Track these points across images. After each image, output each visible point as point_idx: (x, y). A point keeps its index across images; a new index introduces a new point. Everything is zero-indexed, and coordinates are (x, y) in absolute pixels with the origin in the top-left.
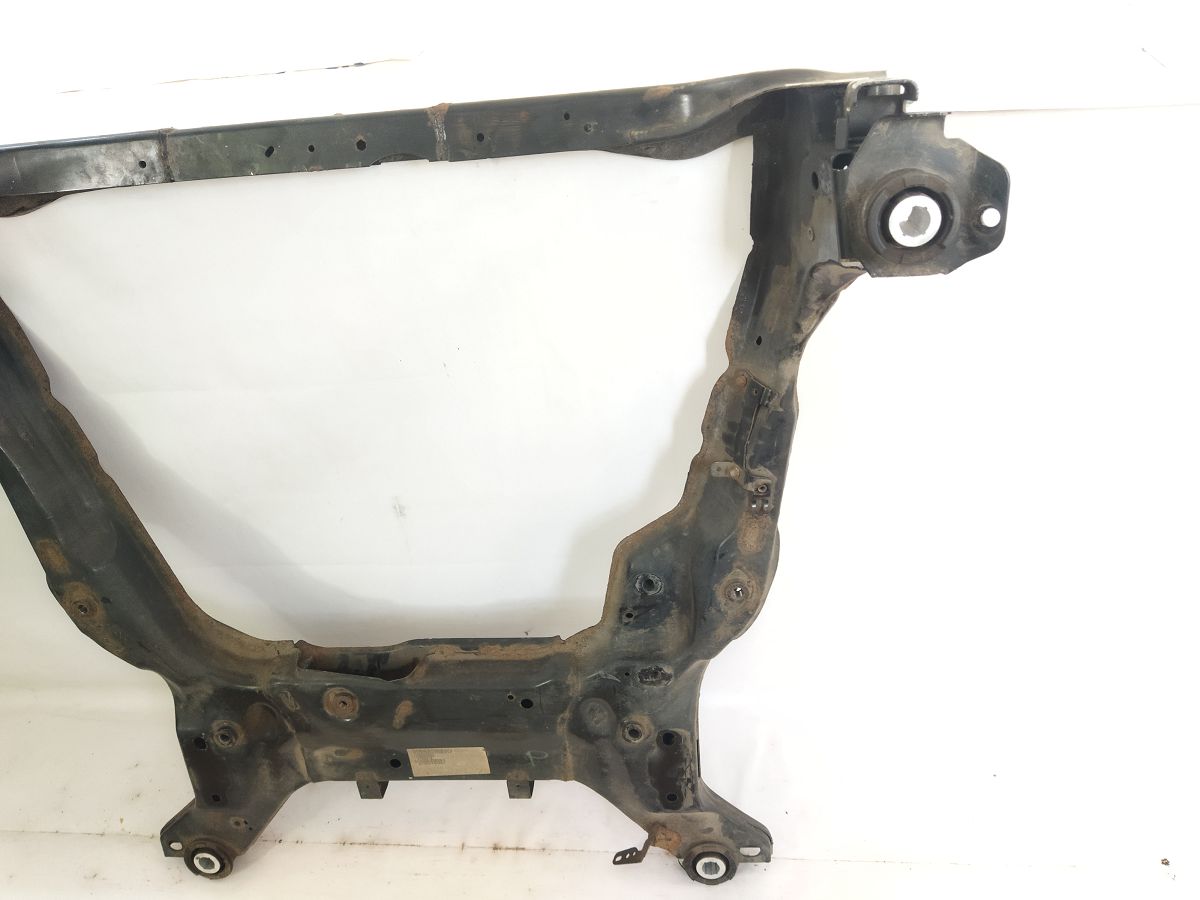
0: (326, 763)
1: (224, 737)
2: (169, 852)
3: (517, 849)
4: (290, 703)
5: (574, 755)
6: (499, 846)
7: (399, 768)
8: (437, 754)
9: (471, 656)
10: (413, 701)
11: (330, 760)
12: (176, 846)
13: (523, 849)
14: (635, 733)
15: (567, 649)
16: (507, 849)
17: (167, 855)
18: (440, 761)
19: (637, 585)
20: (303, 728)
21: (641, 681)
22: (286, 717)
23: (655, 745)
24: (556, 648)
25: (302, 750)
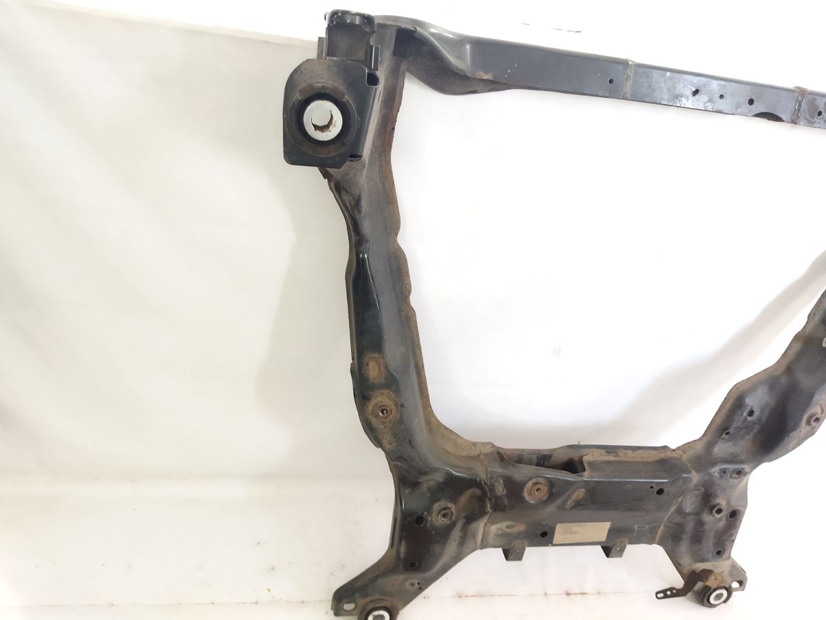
0: (495, 535)
1: (444, 516)
2: (338, 611)
3: (582, 594)
4: (500, 490)
5: (666, 526)
6: (570, 592)
7: (544, 537)
8: (575, 527)
9: (611, 458)
10: (586, 489)
11: (500, 532)
12: (348, 607)
13: (586, 594)
14: (719, 511)
15: (675, 455)
16: (575, 594)
17: (336, 614)
18: (576, 533)
19: (744, 414)
20: (499, 507)
21: (731, 477)
22: (490, 499)
23: (724, 519)
24: (669, 454)
25: (486, 524)
